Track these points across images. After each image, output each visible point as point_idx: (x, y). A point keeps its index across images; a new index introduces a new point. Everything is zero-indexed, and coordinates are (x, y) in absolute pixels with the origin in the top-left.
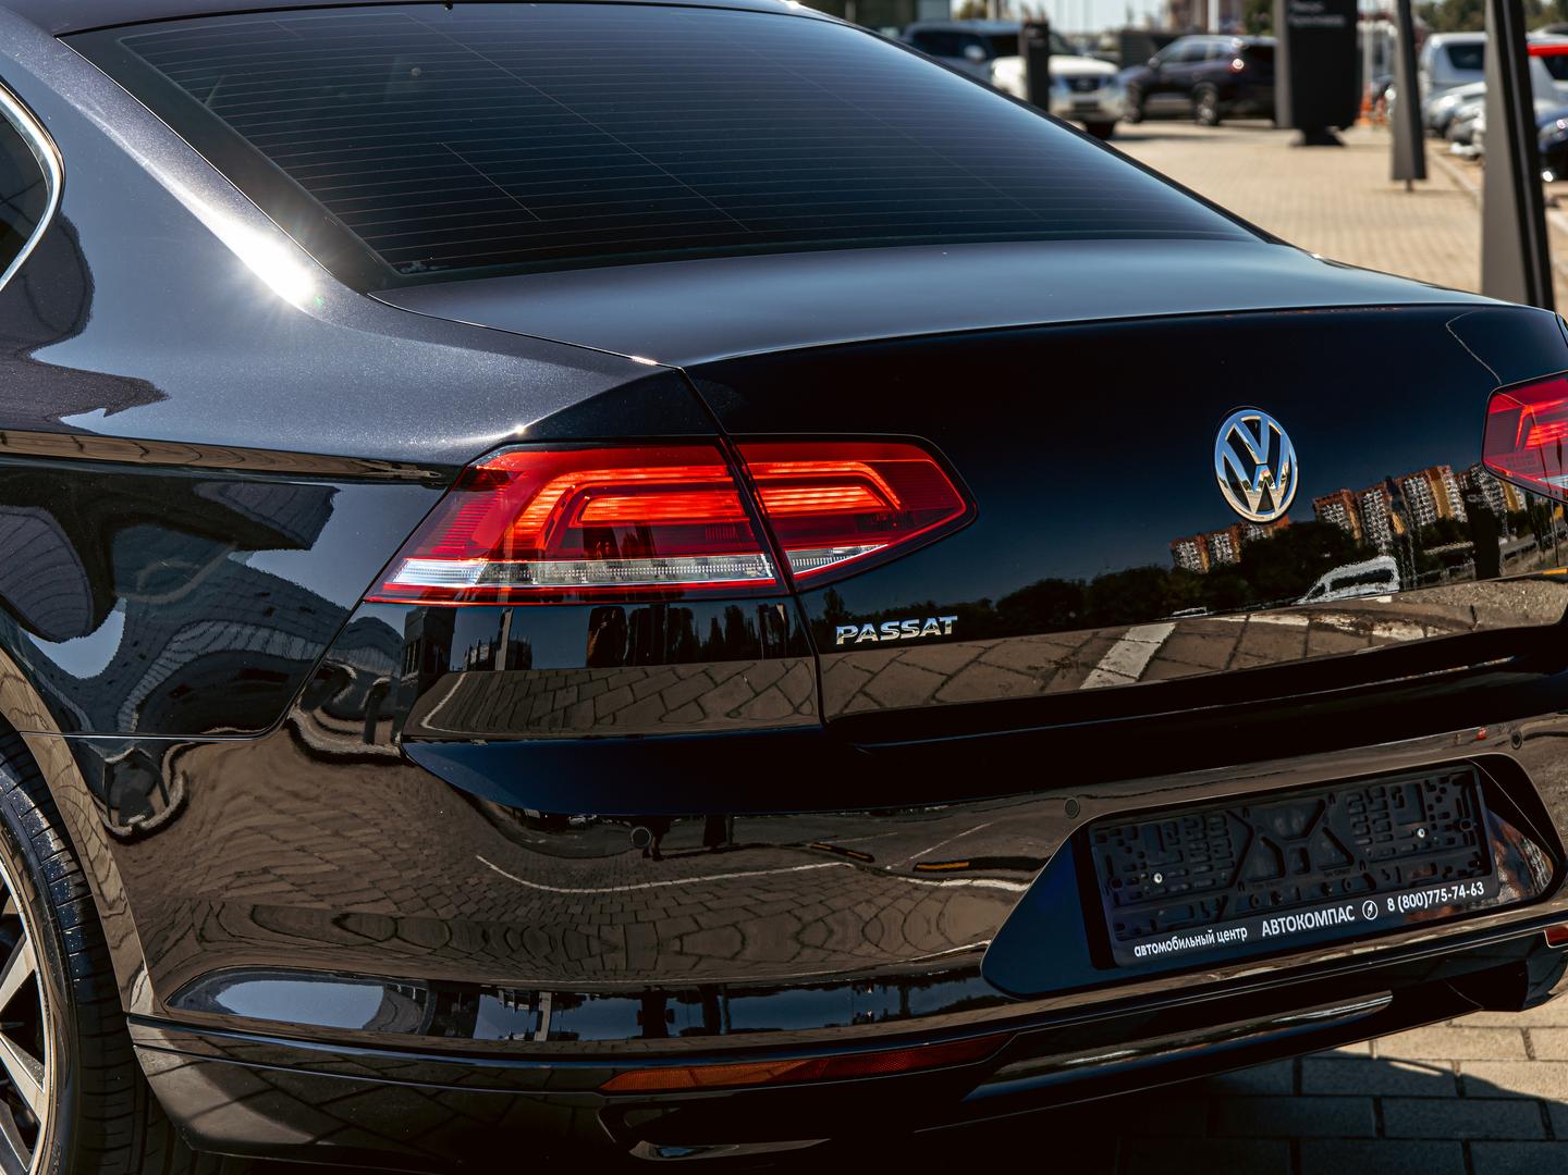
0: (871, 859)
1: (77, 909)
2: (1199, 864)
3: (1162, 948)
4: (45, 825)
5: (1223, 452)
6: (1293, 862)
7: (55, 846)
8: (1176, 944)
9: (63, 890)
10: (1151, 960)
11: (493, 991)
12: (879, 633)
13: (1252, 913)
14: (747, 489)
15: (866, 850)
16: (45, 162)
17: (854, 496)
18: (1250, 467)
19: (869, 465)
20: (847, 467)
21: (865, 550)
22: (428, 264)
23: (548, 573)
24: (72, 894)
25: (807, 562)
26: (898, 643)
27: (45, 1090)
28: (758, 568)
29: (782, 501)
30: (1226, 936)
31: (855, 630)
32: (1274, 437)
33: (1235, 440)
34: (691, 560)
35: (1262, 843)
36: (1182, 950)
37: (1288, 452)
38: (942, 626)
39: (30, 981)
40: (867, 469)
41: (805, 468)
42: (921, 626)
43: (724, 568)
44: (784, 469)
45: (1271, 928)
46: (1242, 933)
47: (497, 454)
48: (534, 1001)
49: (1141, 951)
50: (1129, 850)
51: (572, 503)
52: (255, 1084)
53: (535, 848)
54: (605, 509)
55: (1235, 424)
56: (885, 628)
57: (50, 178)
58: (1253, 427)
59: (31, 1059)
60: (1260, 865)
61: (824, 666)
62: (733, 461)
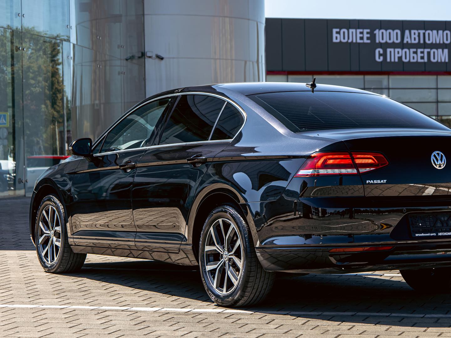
0: (373, 222)
1: (247, 232)
2: (428, 223)
3: (421, 235)
4: (242, 219)
5: (432, 158)
6: (445, 225)
7: (244, 223)
8: (423, 235)
9: (245, 230)
10: (418, 236)
11: (314, 235)
12: (374, 182)
13: (437, 231)
14: (353, 159)
15: (373, 220)
16: (244, 116)
17: (370, 161)
18: (437, 160)
19: (373, 156)
20: (369, 156)
21: (372, 169)
22: (305, 129)
23: (322, 171)
24: (246, 230)
25: (362, 170)
26: (377, 184)
27: (241, 263)
28: (355, 171)
29: (358, 161)
30: (432, 234)
31: (370, 181)
32: (442, 156)
33: (435, 156)
34: (344, 169)
35: (439, 221)
36: (424, 236)
37: (444, 158)
38: (384, 181)
39: (239, 246)
40: (372, 157)
41: (362, 156)
42: (380, 181)
43: (350, 171)
44: (359, 156)
45: (440, 234)
46: (435, 234)
47: (314, 153)
48: (320, 235)
49: (417, 235)
50: (415, 220)
51: (325, 161)
52: (275, 260)
53: (320, 220)
54: (331, 162)
55: (435, 153)
56: (374, 181)
57: (244, 118)
58: (438, 154)
59: (239, 259)
60: (439, 225)
61: (365, 188)
62: (351, 155)
